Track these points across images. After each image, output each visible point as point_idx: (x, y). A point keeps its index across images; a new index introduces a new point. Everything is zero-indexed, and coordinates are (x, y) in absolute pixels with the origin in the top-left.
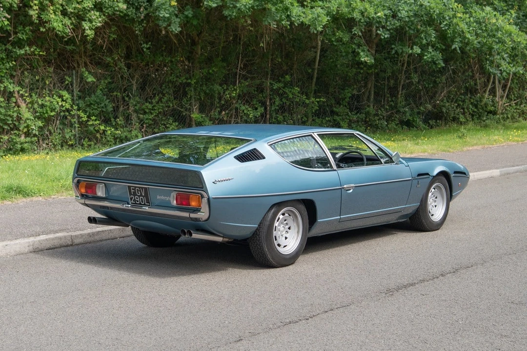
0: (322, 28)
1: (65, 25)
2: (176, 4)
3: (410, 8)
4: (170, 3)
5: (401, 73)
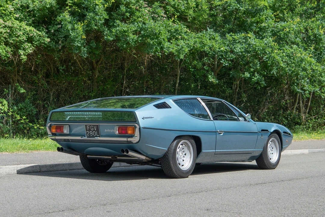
0: (184, 57)
1: (7, 52)
2: (85, 37)
3: (242, 46)
4: (82, 36)
5: (235, 94)
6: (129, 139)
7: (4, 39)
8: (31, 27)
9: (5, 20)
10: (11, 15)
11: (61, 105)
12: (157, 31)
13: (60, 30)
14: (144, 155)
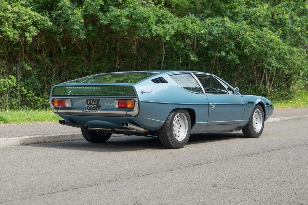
0: (169, 39)
1: (15, 34)
2: (84, 21)
3: (219, 29)
4: (80, 20)
5: (211, 70)
6: (129, 113)
7: (12, 23)
8: (36, 12)
9: (13, 6)
10: (18, 2)
11: (62, 80)
12: (147, 15)
13: (61, 15)
14: (142, 128)
